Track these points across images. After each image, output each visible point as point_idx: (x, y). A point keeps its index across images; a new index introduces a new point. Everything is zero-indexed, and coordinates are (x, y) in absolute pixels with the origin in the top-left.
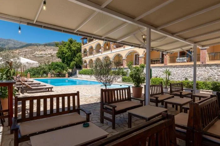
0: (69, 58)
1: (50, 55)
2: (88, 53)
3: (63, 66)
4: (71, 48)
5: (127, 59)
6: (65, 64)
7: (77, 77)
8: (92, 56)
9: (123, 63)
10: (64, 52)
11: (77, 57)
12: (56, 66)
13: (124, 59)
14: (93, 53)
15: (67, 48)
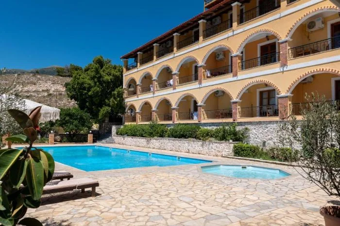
0: (96, 100)
1: (46, 94)
2: (139, 88)
3: (81, 118)
4: (101, 77)
5: (241, 102)
6: (86, 112)
7: (113, 142)
8: (150, 95)
9: (233, 111)
10: (86, 86)
11: (114, 98)
12: (67, 118)
13: (236, 103)
14: (152, 88)
15: (93, 78)
